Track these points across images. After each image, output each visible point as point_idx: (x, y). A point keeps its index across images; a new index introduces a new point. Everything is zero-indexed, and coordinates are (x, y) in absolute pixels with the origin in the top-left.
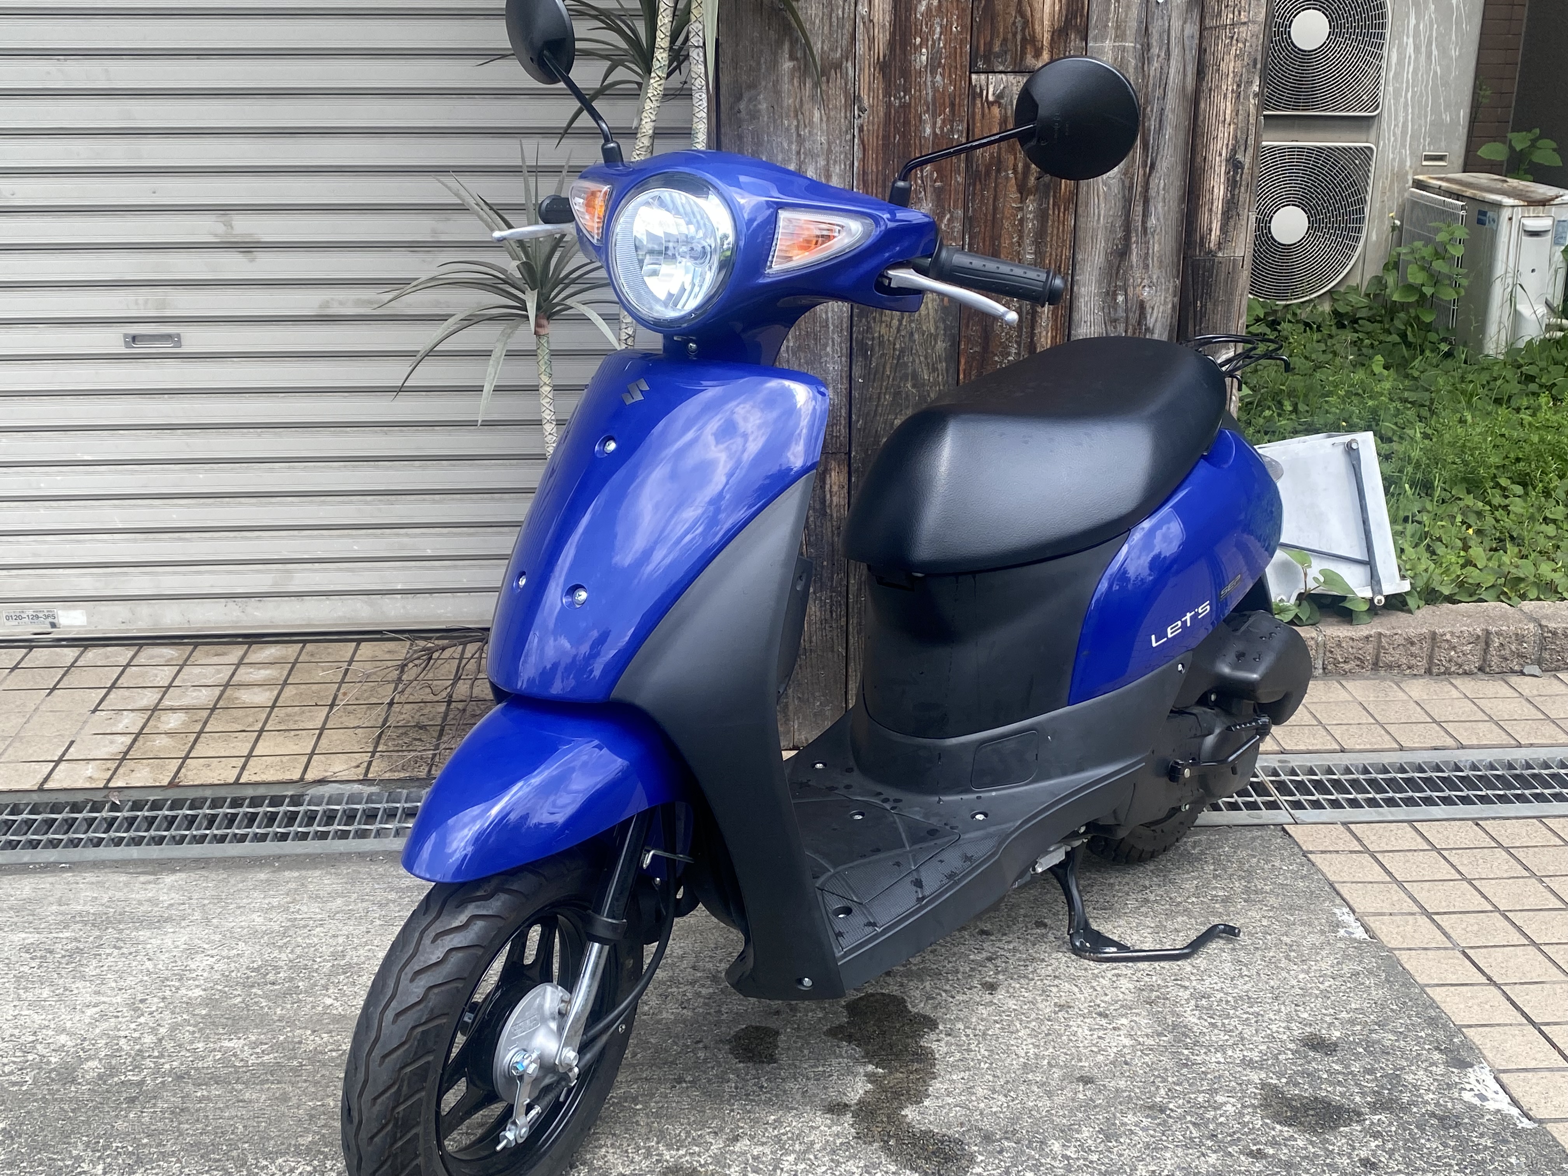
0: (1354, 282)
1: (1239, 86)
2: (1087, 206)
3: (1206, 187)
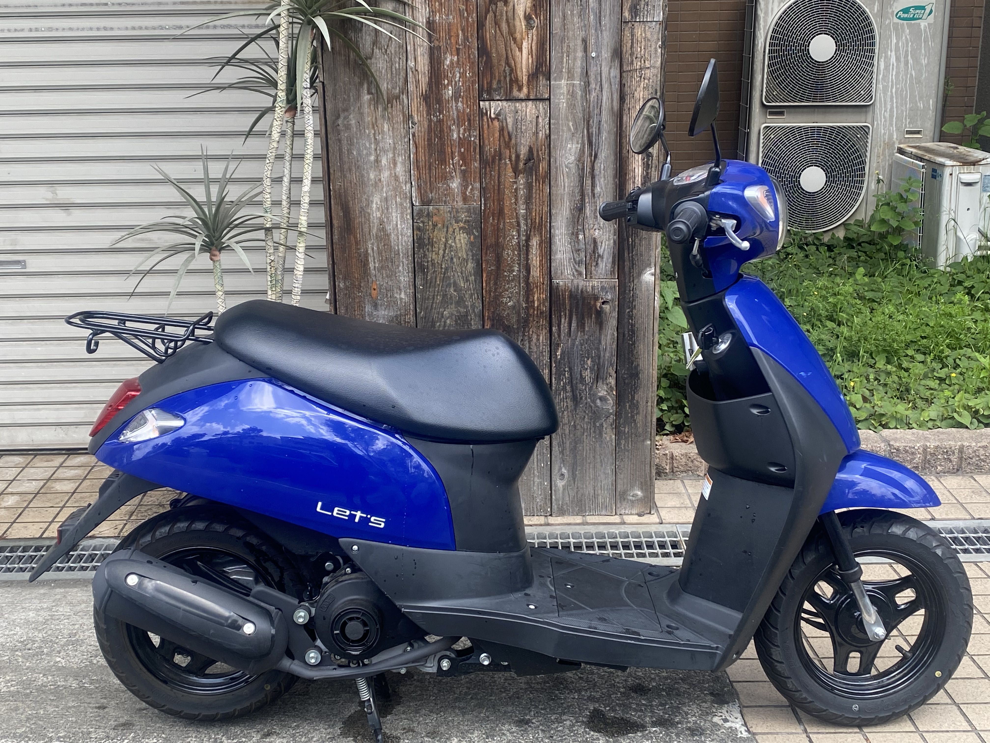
0: (860, 216)
2: (556, 180)
3: (630, 168)
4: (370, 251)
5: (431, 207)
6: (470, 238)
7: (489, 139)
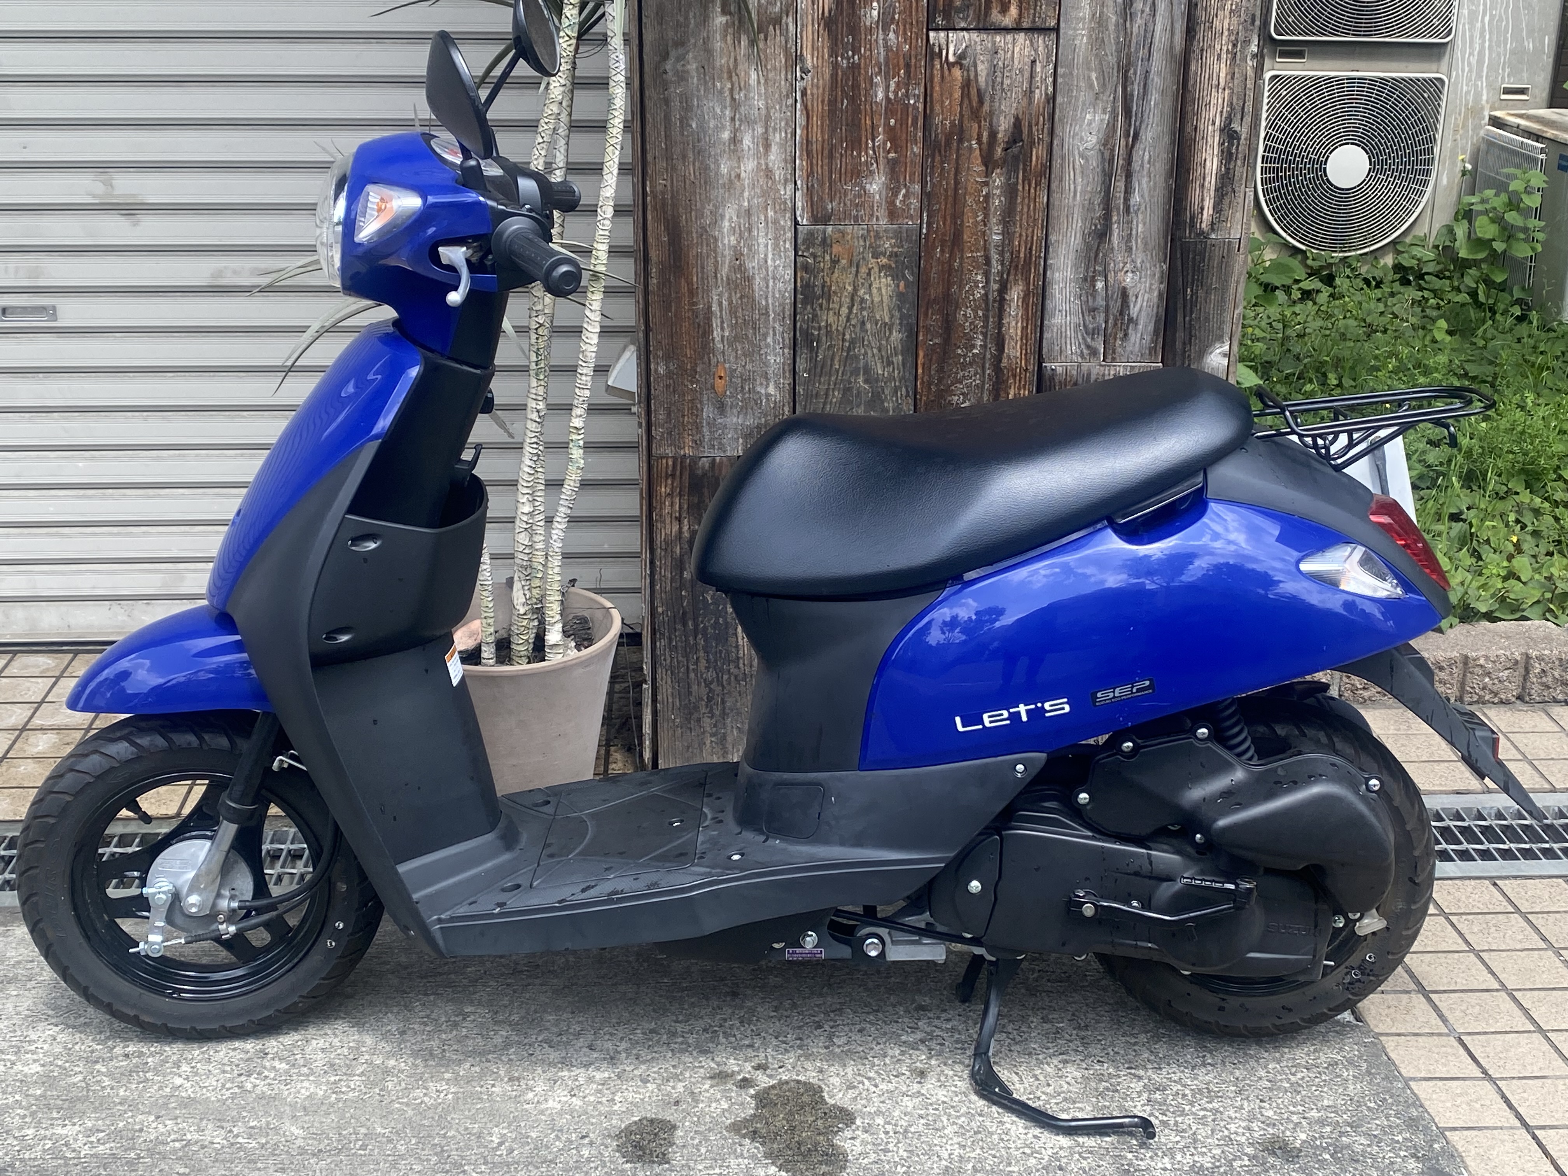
0: (1421, 231)
1: (1235, 46)
2: (1061, 181)
3: (1197, 160)
4: (715, 308)
5: (830, 229)
6: (898, 286)
7: (943, 102)
